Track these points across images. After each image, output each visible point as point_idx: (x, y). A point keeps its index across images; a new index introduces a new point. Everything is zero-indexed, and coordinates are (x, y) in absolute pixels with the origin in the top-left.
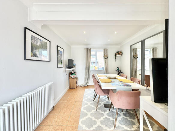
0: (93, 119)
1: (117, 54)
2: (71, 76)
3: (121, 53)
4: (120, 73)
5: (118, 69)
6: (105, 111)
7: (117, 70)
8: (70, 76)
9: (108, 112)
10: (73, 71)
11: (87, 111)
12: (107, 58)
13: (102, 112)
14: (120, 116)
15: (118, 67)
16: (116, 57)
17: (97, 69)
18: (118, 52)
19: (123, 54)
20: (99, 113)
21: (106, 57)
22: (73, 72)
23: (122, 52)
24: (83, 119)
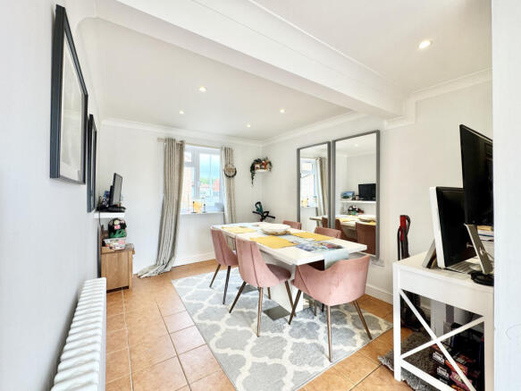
0: (269, 364)
1: (258, 166)
2: (107, 241)
3: (268, 165)
4: (265, 217)
5: (261, 206)
6: (281, 330)
7: (255, 210)
8: (104, 244)
9: (288, 328)
10: (117, 223)
11: (236, 348)
12: (233, 176)
13: (276, 335)
14: (318, 328)
15: (259, 203)
16: (253, 174)
17: (200, 211)
18: (258, 161)
19: (273, 169)
20: (269, 339)
21: (230, 174)
22: (117, 227)
23: (270, 163)
24: (244, 378)
